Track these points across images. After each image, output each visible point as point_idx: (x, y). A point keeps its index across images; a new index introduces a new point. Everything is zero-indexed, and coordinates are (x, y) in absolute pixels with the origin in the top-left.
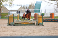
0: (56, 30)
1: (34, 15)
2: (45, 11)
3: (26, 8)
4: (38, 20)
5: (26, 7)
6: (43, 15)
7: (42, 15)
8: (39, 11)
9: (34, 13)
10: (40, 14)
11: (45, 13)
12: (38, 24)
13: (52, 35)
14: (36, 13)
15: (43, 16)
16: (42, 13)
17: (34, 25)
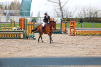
0: (56, 48)
1: (20, 20)
2: (39, 14)
4: (26, 30)
6: (34, 20)
7: (32, 21)
8: (28, 14)
9: (20, 17)
10: (29, 19)
11: (38, 18)
12: (26, 37)
14: (23, 17)
15: (35, 23)
16: (33, 17)
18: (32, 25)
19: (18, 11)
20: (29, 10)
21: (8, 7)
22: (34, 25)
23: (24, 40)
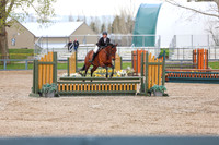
1: (133, 55)
3: (100, 29)
4: (147, 76)
5: (103, 26)
6: (164, 55)
7: (160, 56)
8: (151, 42)
9: (133, 49)
10: (153, 52)
11: (173, 49)
12: (148, 92)
13: (200, 131)
14: (140, 48)
15: (167, 61)
16: (162, 47)
17: (133, 94)
18: (158, 64)
19: (129, 35)
20: (153, 32)
21: (107, 27)
22: (163, 64)
23: (143, 98)
